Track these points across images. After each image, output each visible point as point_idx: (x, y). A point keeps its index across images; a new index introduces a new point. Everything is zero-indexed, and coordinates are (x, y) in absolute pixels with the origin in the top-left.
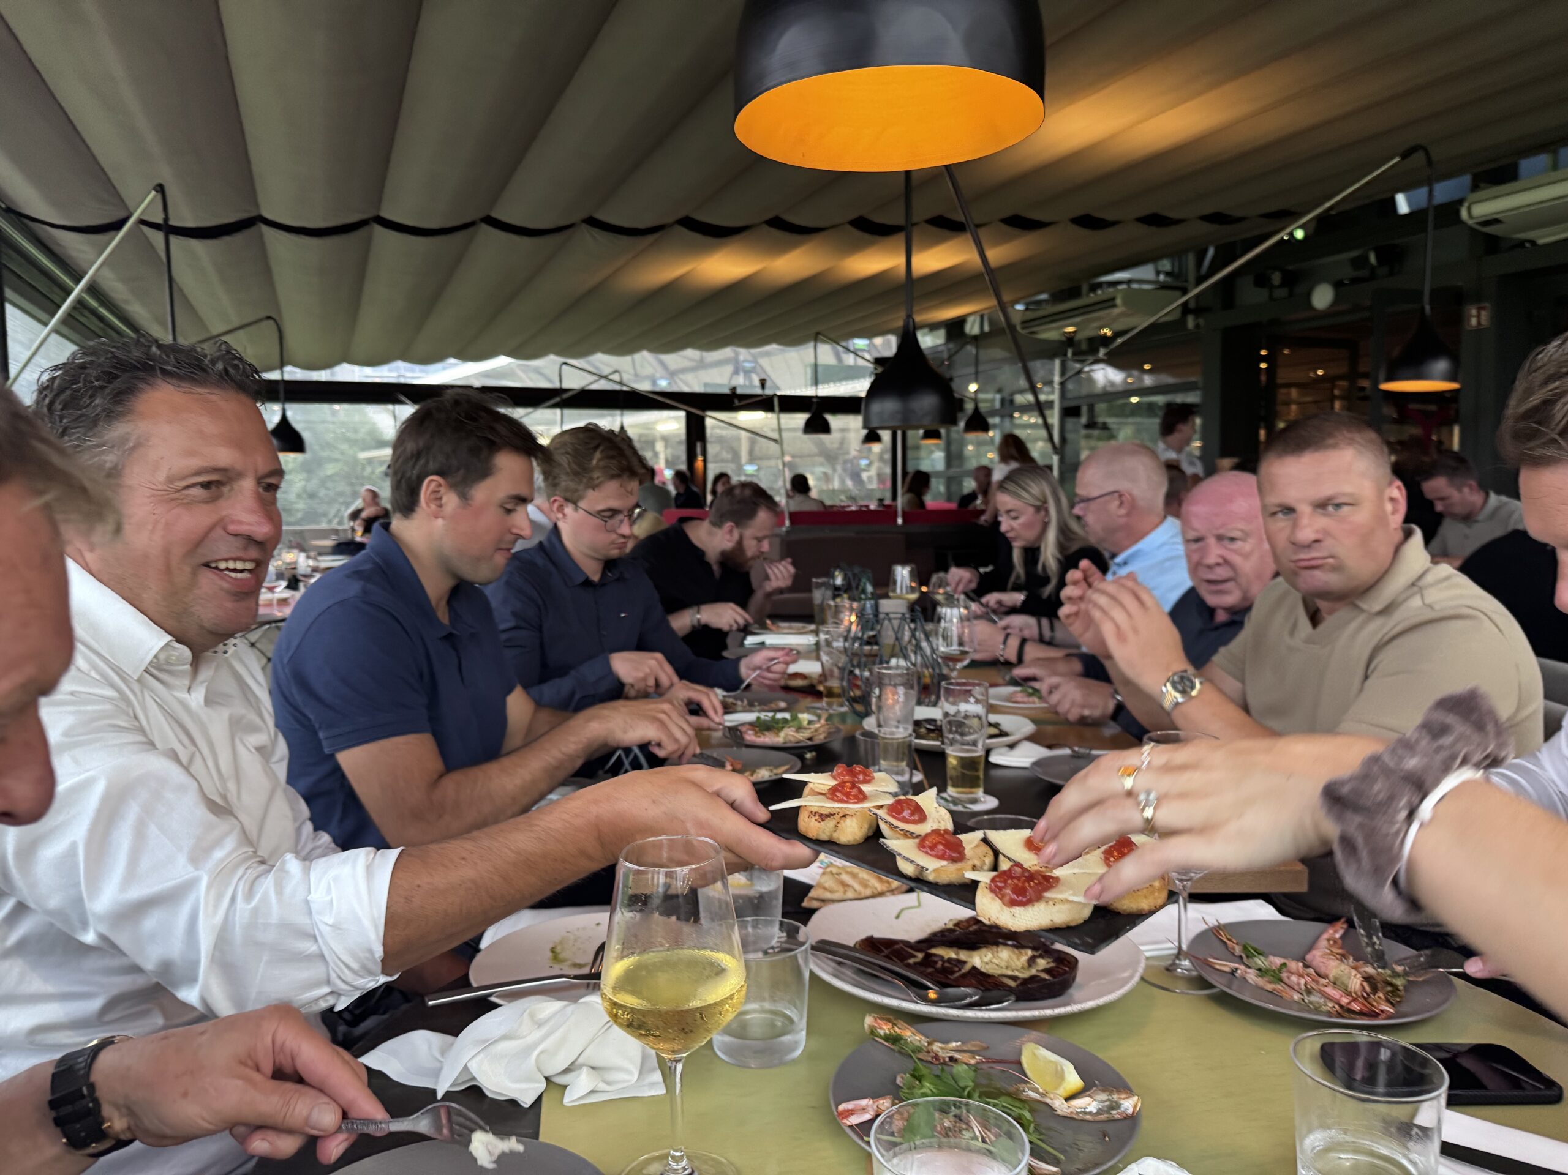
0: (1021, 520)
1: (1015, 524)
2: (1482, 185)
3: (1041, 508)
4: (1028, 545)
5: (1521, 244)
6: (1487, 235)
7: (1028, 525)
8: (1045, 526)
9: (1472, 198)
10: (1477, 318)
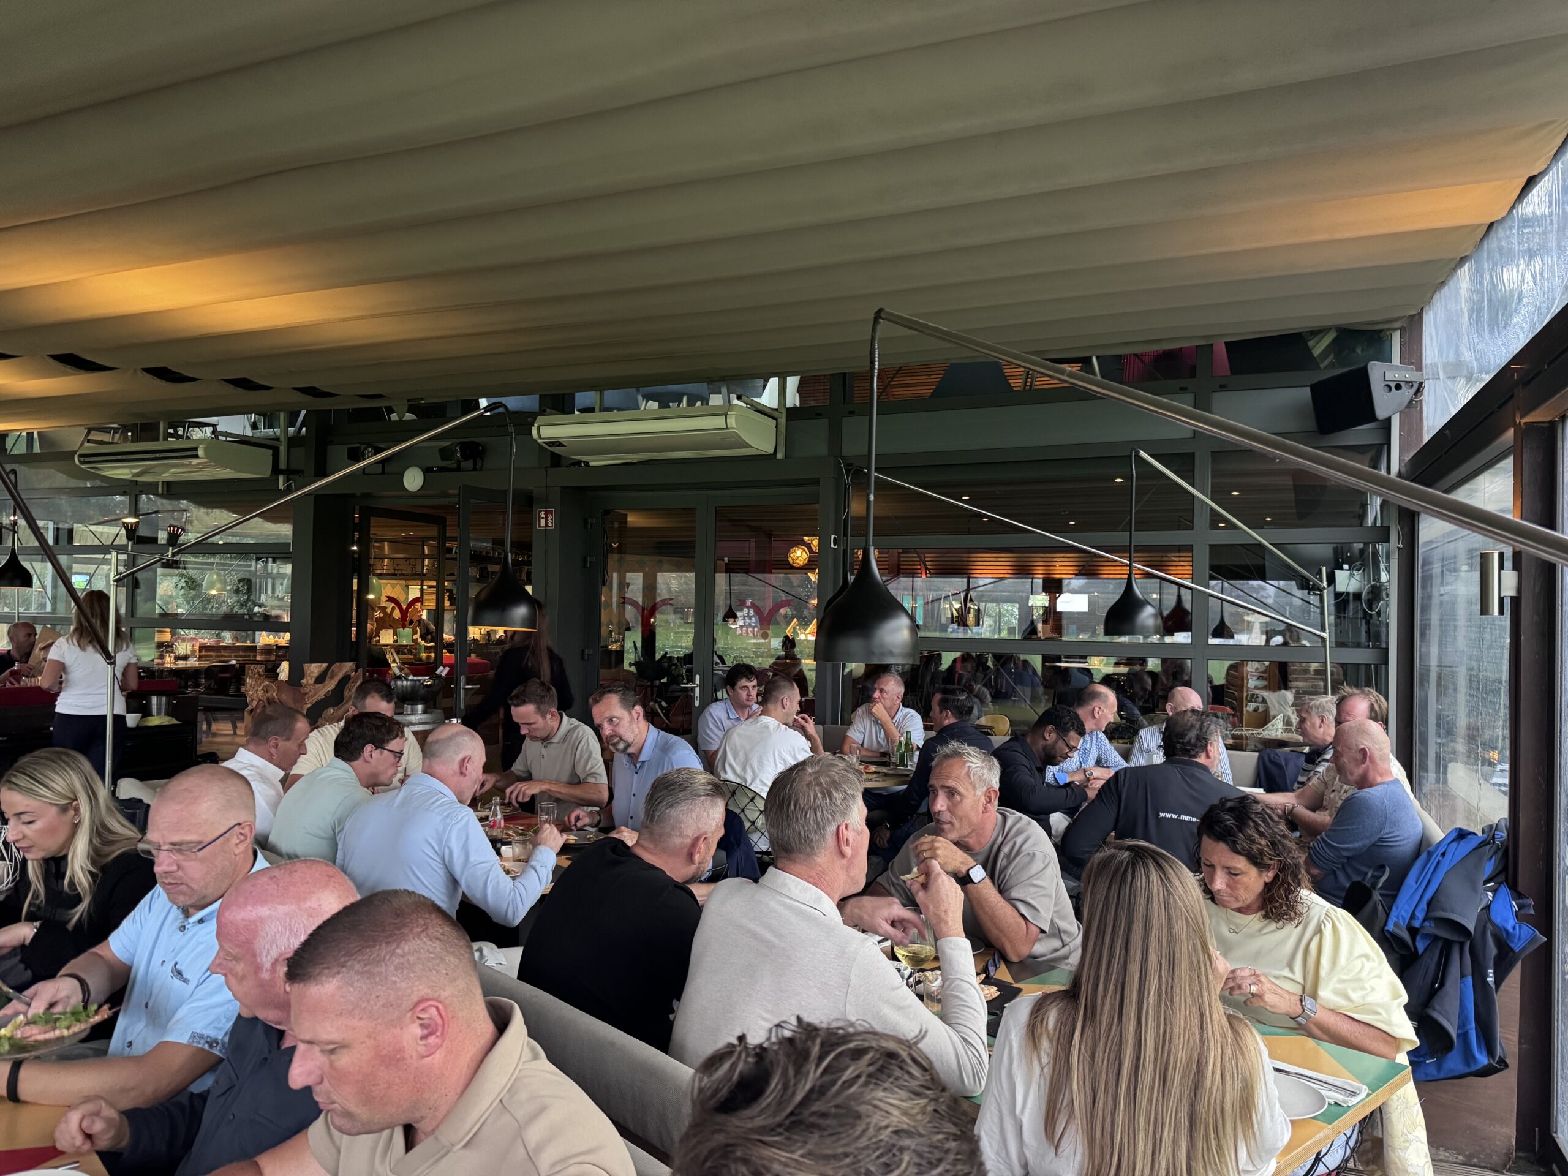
0: (37, 826)
1: (28, 830)
2: (548, 410)
3: (68, 806)
4: (49, 856)
5: (578, 463)
6: (552, 453)
7: (50, 831)
8: (75, 827)
9: (540, 419)
10: (545, 520)
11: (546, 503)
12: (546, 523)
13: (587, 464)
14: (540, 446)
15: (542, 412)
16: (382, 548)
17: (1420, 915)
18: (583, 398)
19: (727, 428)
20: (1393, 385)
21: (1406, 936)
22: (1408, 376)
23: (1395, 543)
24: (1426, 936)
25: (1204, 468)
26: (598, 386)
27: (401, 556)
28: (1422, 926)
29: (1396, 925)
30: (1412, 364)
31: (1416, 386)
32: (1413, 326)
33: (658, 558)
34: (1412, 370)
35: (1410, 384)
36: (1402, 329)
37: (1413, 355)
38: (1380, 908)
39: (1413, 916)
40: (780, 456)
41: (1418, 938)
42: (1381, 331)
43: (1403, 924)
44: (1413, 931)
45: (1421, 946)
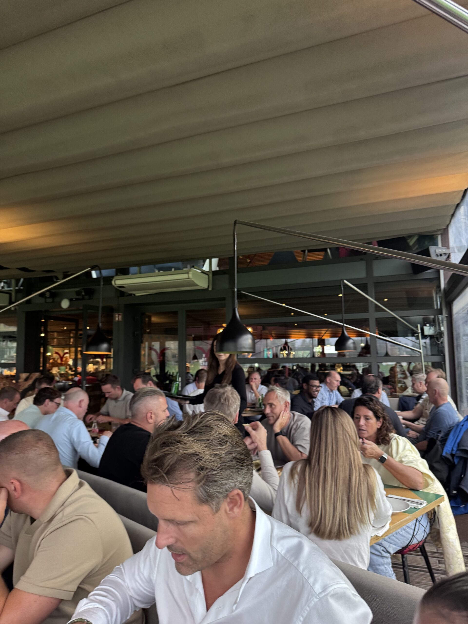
2: (119, 274)
5: (131, 295)
6: (120, 291)
9: (116, 278)
10: (118, 318)
11: (118, 311)
12: (118, 319)
13: (134, 295)
14: (116, 289)
15: (117, 275)
16: (53, 335)
17: (455, 449)
18: (133, 269)
19: (189, 278)
20: (439, 254)
21: (450, 457)
22: (444, 251)
23: (445, 314)
24: (458, 457)
25: (371, 288)
26: (139, 264)
27: (61, 337)
28: (456, 453)
29: (446, 453)
30: (446, 247)
31: (448, 254)
32: (445, 232)
33: (165, 335)
34: (445, 249)
35: (445, 254)
36: (441, 234)
37: (446, 243)
38: (440, 447)
39: (452, 450)
40: (210, 289)
41: (455, 458)
42: (433, 235)
43: (449, 453)
44: (452, 455)
45: (456, 461)
